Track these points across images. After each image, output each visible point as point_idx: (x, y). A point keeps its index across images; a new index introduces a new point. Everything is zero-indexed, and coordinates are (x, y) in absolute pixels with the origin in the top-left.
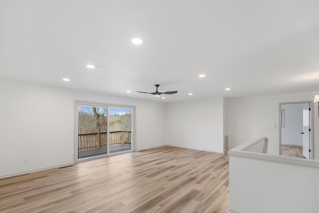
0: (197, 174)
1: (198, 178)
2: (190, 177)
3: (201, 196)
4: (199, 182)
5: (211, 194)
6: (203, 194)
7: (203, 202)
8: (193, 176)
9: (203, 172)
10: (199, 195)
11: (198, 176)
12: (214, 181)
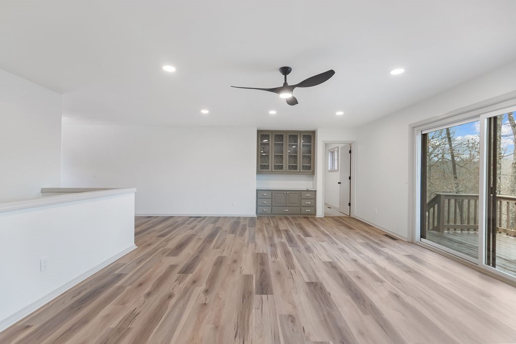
0: (183, 285)
1: (177, 275)
2: (194, 273)
3: (165, 253)
4: (172, 267)
5: (151, 257)
6: (163, 254)
7: (162, 249)
8: (190, 277)
9: (170, 296)
10: (167, 253)
11: (179, 281)
12: (140, 280)
